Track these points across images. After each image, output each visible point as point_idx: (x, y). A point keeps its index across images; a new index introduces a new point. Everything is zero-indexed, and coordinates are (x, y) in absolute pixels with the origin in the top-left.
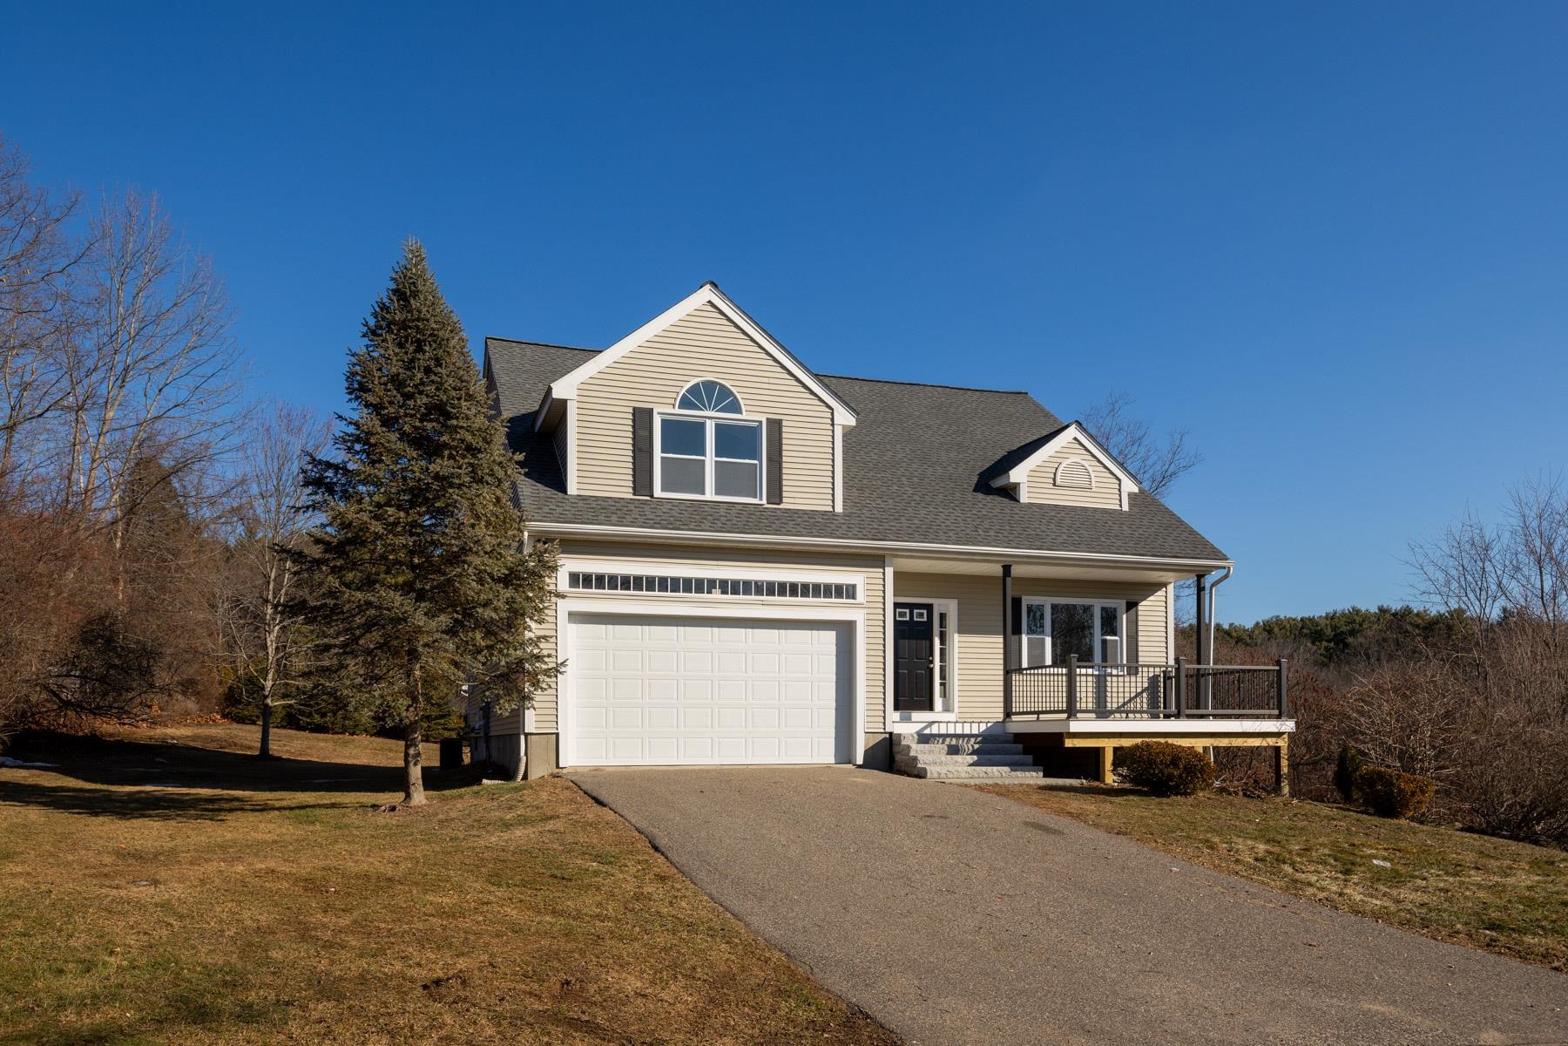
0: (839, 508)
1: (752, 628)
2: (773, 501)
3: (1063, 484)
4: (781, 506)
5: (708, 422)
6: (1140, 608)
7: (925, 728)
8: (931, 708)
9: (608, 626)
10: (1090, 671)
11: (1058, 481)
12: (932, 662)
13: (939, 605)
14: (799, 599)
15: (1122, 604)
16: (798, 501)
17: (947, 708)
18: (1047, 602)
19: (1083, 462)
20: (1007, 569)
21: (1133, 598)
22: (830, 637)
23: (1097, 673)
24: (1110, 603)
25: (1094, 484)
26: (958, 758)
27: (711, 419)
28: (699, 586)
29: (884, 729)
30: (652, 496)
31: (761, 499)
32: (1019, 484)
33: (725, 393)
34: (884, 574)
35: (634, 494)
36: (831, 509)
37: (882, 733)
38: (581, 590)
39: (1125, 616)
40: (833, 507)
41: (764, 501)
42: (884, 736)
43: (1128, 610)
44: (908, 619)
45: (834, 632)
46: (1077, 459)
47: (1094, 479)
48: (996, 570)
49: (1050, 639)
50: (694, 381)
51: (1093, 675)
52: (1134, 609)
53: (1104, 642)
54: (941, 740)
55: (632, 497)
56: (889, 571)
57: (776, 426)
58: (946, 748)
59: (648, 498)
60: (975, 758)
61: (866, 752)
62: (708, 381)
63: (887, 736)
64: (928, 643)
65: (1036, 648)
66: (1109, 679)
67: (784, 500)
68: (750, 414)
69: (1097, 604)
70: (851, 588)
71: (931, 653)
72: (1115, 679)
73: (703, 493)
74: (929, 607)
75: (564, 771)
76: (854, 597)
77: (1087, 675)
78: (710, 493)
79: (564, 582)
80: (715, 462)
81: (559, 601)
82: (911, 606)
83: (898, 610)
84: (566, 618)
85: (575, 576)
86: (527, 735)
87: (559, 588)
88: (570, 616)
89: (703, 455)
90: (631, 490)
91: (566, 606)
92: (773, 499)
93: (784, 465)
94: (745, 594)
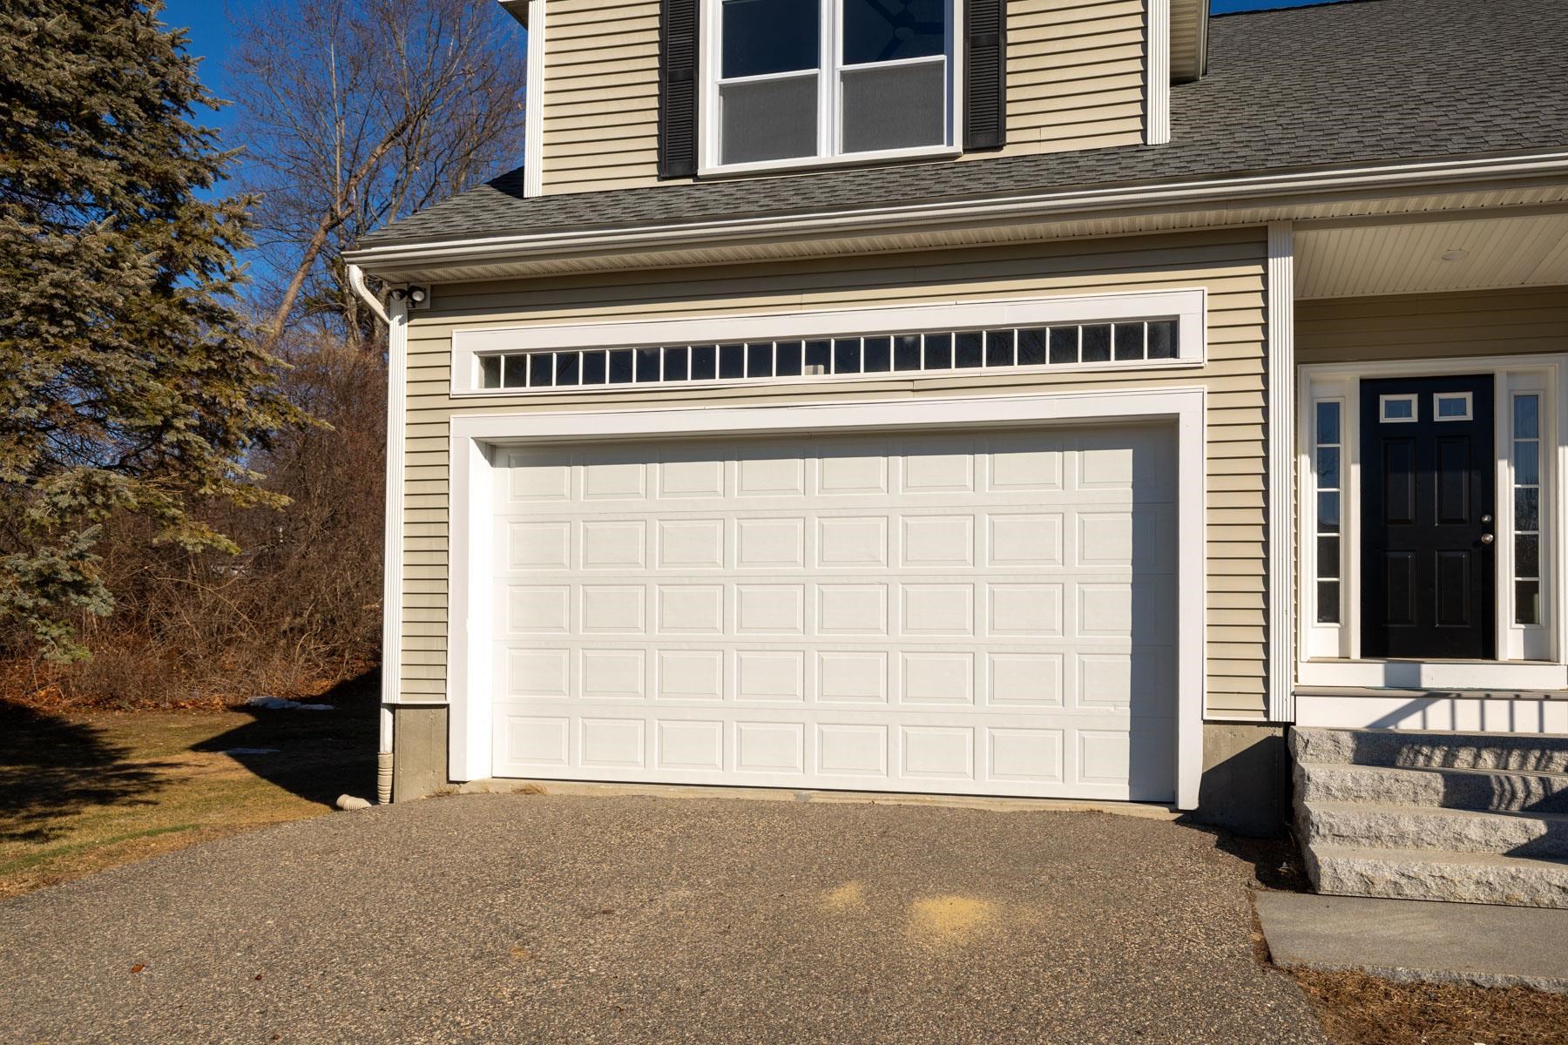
0: (1160, 132)
1: (904, 454)
2: (981, 141)
4: (1007, 152)
7: (1414, 712)
8: (1485, 648)
9: (575, 468)
12: (1491, 528)
13: (1510, 374)
14: (1016, 369)
16: (1046, 133)
17: (1540, 652)
22: (1118, 464)
26: (1472, 824)
28: (788, 356)
29: (1267, 713)
30: (694, 176)
31: (951, 143)
34: (1265, 278)
35: (661, 179)
36: (1136, 139)
37: (1259, 724)
38: (502, 389)
40: (1144, 132)
41: (958, 149)
42: (1268, 732)
44: (1414, 418)
45: (1129, 453)
54: (1438, 757)
55: (654, 182)
56: (1282, 269)
58: (1438, 783)
59: (690, 181)
60: (1539, 827)
61: (1209, 779)
63: (1279, 732)
64: (1477, 477)
67: (1010, 137)
70: (1166, 328)
71: (1489, 505)
73: (814, 152)
74: (1482, 385)
75: (463, 789)
76: (1174, 353)
78: (829, 147)
79: (469, 377)
80: (844, 75)
81: (454, 417)
82: (1425, 387)
83: (1383, 398)
84: (476, 455)
85: (490, 363)
86: (393, 708)
87: (455, 390)
88: (493, 450)
89: (815, 63)
90: (653, 170)
91: (466, 429)
92: (982, 141)
93: (1011, 52)
94: (900, 366)
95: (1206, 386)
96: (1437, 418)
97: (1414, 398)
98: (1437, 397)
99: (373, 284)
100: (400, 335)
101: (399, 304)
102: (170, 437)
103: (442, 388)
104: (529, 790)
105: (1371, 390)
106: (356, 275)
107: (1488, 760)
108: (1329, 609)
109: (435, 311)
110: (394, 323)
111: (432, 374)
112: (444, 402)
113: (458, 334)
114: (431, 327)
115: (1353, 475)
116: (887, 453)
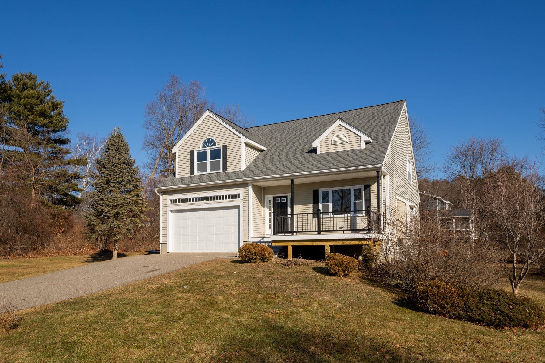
0: (243, 169)
3: (334, 143)
4: (227, 171)
5: (208, 150)
6: (371, 187)
7: (261, 239)
9: (181, 213)
10: (349, 215)
11: (333, 143)
15: (362, 187)
16: (231, 169)
18: (330, 190)
19: (343, 133)
20: (292, 181)
21: (367, 184)
22: (236, 211)
23: (351, 216)
24: (357, 187)
25: (348, 141)
27: (209, 149)
28: (202, 199)
29: (248, 240)
30: (194, 175)
32: (316, 147)
33: (213, 140)
34: (247, 189)
36: (240, 170)
38: (172, 204)
39: (363, 192)
41: (222, 171)
43: (365, 189)
44: (279, 202)
46: (341, 132)
47: (348, 139)
48: (289, 182)
49: (331, 204)
50: (204, 139)
51: (350, 217)
52: (369, 188)
53: (355, 203)
55: (190, 176)
56: (249, 188)
57: (225, 147)
62: (208, 139)
64: (286, 209)
65: (326, 207)
66: (357, 218)
67: (227, 169)
68: (219, 146)
69: (352, 188)
70: (239, 195)
71: (287, 213)
72: (360, 218)
73: (207, 171)
74: (286, 197)
75: (169, 254)
76: (240, 198)
77: (347, 217)
78: (209, 171)
79: (169, 202)
80: (210, 162)
81: (167, 207)
82: (281, 197)
83: (276, 199)
84: (170, 212)
85: (171, 200)
86: (161, 244)
87: (167, 204)
88: (172, 211)
89: (207, 160)
90: (190, 174)
91: (169, 209)
92: (224, 170)
93: (227, 159)
94: (210, 200)
95: (243, 202)
96: (282, 202)
97: (279, 199)
98: (282, 199)
99: (158, 192)
100: (161, 197)
101: (161, 194)
102: (138, 214)
103: (166, 204)
104: (175, 253)
105: (274, 198)
106: (156, 191)
107: (264, 244)
108: (270, 228)
109: (165, 194)
110: (161, 196)
111: (165, 202)
112: (166, 206)
113: (167, 197)
114: (165, 196)
115: (272, 209)
116: (213, 210)
